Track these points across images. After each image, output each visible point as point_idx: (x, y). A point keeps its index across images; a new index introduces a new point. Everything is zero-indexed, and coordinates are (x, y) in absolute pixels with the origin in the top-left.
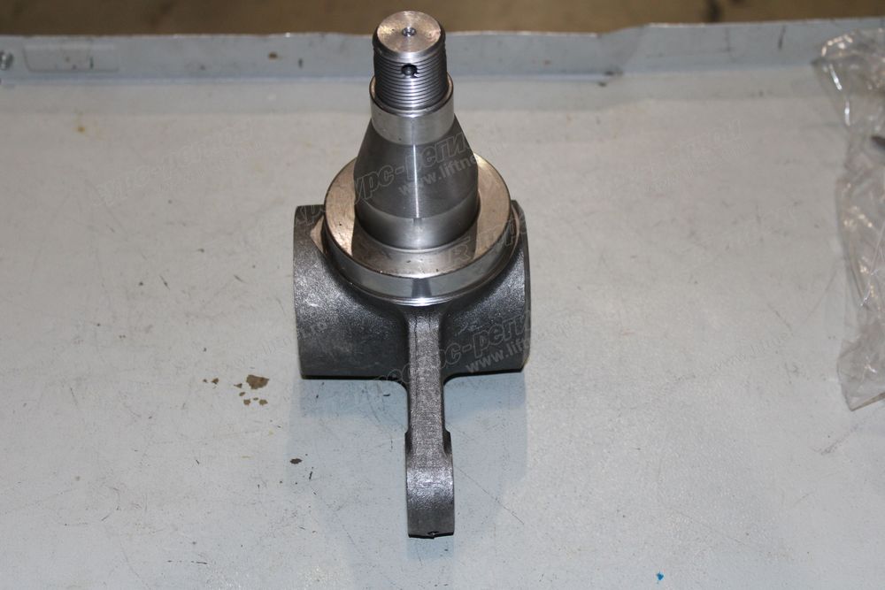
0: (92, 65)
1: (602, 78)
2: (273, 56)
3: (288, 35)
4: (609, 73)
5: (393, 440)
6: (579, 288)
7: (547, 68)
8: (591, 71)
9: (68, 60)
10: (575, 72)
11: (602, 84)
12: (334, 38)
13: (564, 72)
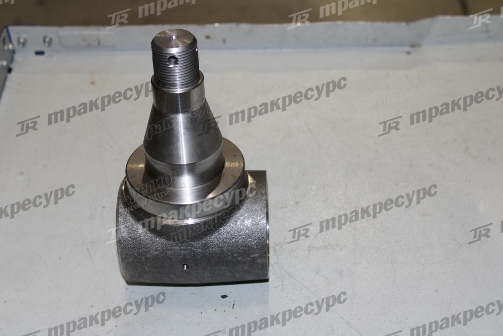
0: (99, 43)
1: (408, 49)
2: (208, 37)
3: (217, 25)
4: (413, 46)
5: (284, 283)
6: (397, 185)
7: (375, 43)
8: (402, 45)
9: (85, 40)
10: (392, 45)
11: (409, 53)
12: (245, 27)
13: (385, 45)
